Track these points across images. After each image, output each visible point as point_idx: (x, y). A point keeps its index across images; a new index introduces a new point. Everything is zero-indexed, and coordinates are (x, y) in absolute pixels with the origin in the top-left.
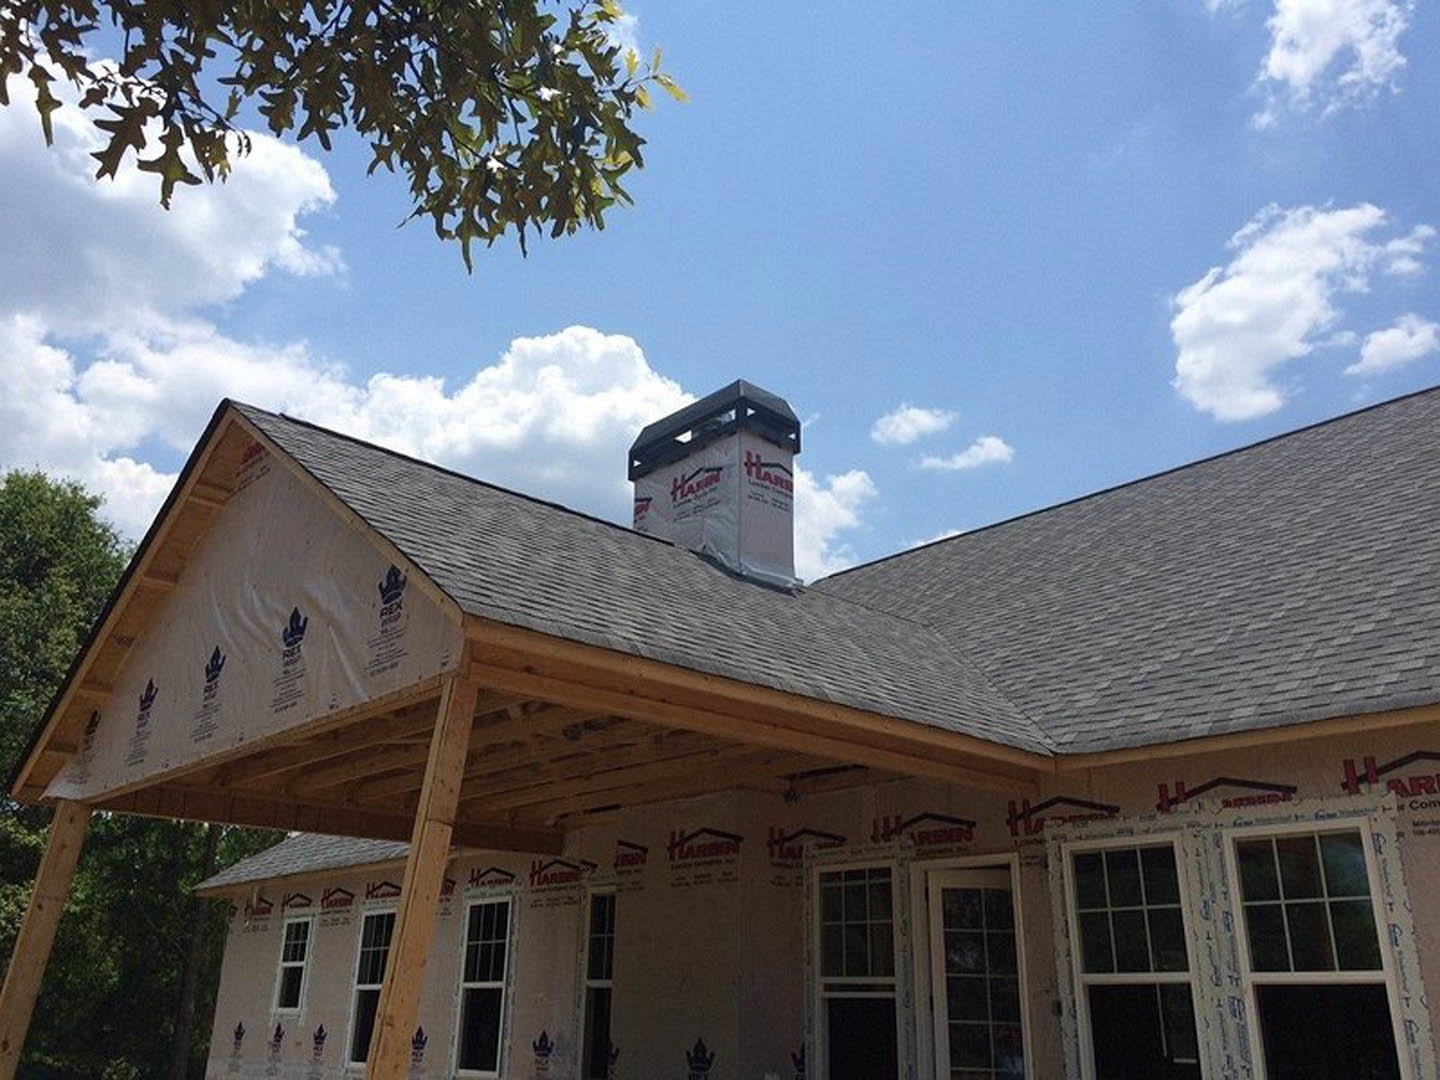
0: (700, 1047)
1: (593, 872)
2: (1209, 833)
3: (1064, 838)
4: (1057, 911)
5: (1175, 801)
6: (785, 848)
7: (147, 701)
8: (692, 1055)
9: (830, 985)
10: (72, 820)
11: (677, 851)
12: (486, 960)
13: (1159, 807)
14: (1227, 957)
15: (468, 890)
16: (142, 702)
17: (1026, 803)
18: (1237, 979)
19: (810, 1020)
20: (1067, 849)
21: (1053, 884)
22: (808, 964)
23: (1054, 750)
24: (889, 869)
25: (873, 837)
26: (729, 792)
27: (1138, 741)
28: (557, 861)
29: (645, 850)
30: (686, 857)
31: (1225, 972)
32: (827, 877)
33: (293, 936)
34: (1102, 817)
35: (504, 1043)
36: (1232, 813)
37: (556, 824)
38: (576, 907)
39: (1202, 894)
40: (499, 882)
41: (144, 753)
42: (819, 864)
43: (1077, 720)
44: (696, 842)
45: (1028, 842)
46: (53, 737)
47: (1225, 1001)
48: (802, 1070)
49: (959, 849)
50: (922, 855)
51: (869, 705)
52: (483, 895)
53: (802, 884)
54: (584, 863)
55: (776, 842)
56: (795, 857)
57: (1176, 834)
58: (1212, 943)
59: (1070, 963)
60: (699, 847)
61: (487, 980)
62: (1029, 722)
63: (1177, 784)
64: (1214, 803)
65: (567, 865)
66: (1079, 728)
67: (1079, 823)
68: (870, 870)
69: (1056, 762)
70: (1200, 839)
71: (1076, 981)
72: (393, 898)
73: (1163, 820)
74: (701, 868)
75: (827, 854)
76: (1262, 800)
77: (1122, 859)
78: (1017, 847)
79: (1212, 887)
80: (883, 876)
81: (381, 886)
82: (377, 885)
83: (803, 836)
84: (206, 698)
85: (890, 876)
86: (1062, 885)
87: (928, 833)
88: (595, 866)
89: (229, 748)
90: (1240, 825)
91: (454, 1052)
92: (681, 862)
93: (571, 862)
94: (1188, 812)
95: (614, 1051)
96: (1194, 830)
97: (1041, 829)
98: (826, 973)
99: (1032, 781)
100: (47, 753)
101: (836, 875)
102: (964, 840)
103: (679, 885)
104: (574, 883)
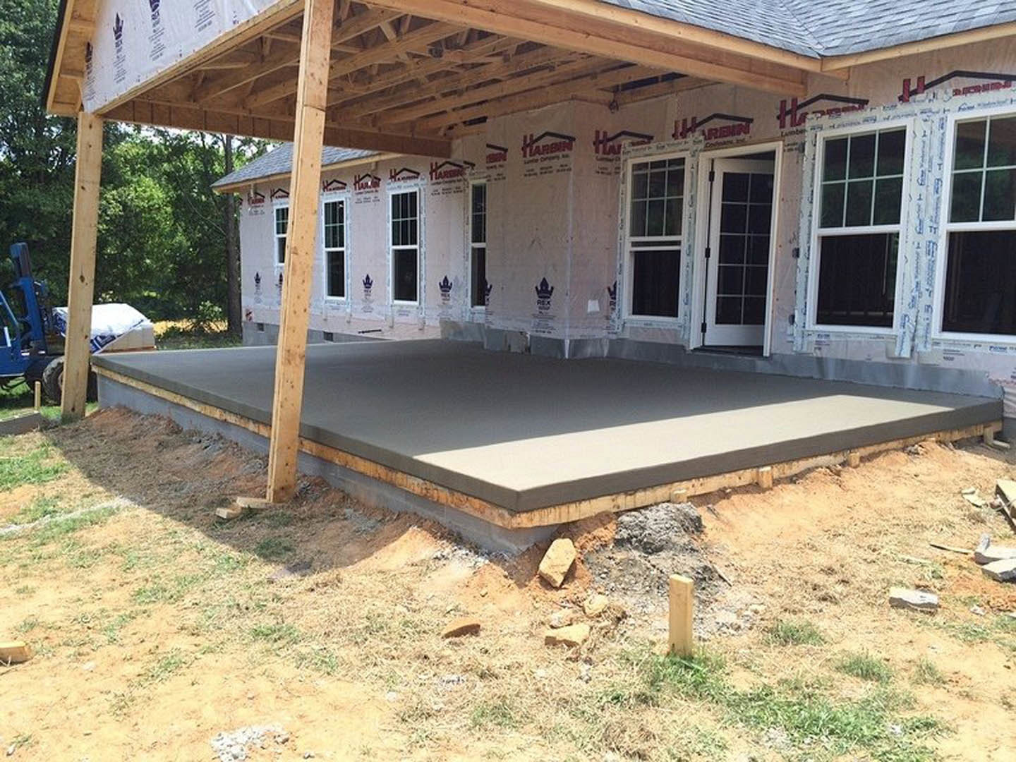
0: (544, 283)
1: (473, 169)
2: (936, 118)
3: (821, 128)
4: (806, 183)
5: (915, 92)
6: (607, 146)
7: (118, 30)
8: (539, 288)
9: (637, 242)
10: (91, 127)
11: (528, 150)
12: (405, 230)
13: (901, 99)
14: (932, 212)
15: (389, 184)
16: (116, 33)
17: (794, 101)
18: (935, 229)
19: (621, 265)
20: (821, 136)
21: (806, 165)
22: (621, 229)
23: (822, 53)
24: (683, 159)
25: (673, 136)
26: (566, 103)
27: (893, 41)
28: (447, 162)
29: (506, 150)
30: (534, 155)
31: (927, 223)
32: (637, 167)
33: (281, 217)
34: (853, 109)
35: (421, 284)
36: (960, 100)
37: (445, 135)
38: (462, 194)
39: (922, 166)
40: (409, 178)
41: (124, 72)
42: (633, 157)
43: (846, 28)
44: (541, 143)
45: (791, 133)
46: (62, 65)
47: (923, 245)
48: (615, 298)
49: (738, 141)
50: (709, 147)
51: (665, 12)
52: (399, 187)
53: (619, 173)
54: (465, 162)
55: (601, 142)
56: (615, 153)
57: (911, 119)
58: (922, 203)
59: (810, 222)
60: (544, 147)
61: (407, 244)
62: (807, 33)
63: (919, 78)
64: (946, 92)
65: (455, 165)
66: (845, 34)
67: (834, 114)
68: (670, 161)
69: (822, 64)
70: (929, 123)
71: (813, 233)
72: (341, 191)
73: (902, 108)
74: (545, 162)
75: (637, 150)
76: (986, 88)
77: (863, 142)
78: (782, 137)
79: (930, 161)
80: (679, 165)
81: (331, 183)
82: (329, 182)
83: (623, 137)
84: (154, 25)
85: (684, 164)
86: (814, 165)
87: (716, 129)
88: (473, 165)
89: (174, 63)
90: (964, 109)
91: (390, 289)
92: (531, 158)
93: (458, 163)
94: (923, 101)
95: (489, 286)
96: (925, 116)
97: (804, 121)
98: (634, 233)
99: (802, 83)
100: (61, 76)
101: (645, 165)
102: (742, 134)
103: (530, 175)
104: (460, 177)
